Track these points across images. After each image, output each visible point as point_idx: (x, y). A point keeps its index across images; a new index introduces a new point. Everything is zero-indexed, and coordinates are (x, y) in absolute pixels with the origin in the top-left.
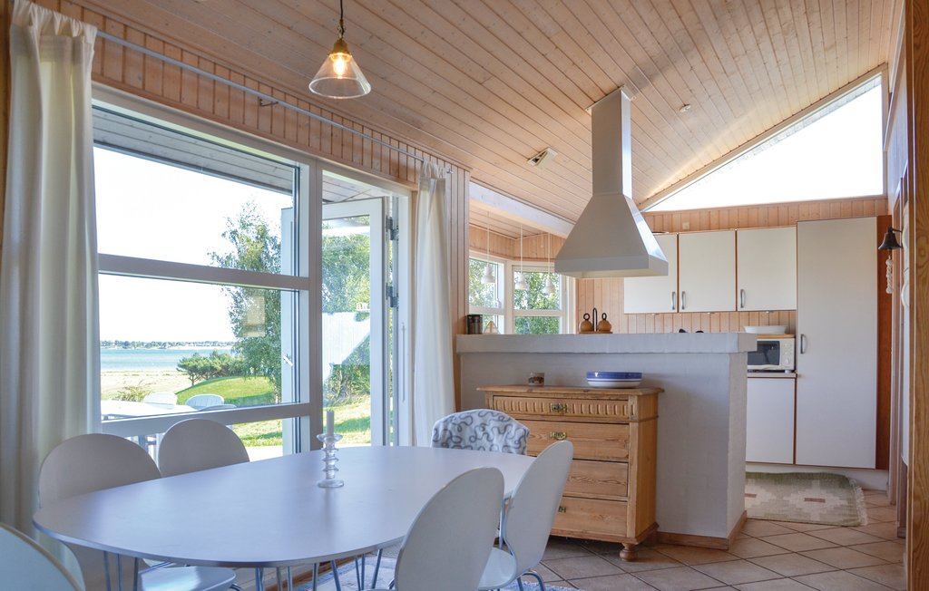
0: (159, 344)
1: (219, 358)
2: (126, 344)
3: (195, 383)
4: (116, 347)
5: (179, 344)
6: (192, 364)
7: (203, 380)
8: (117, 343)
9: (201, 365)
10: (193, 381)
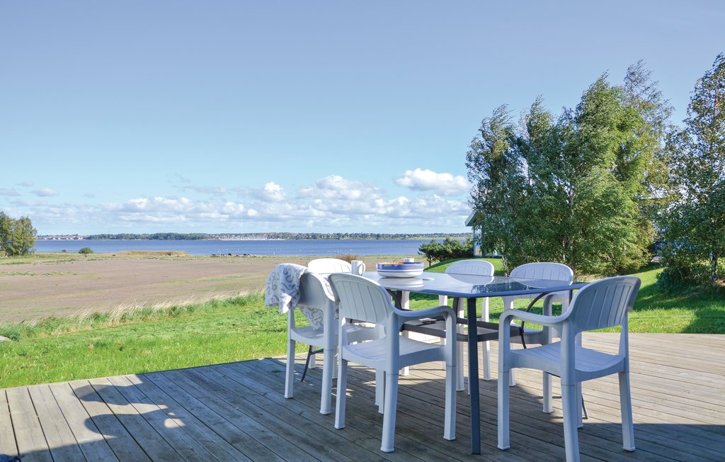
0: (401, 235)
1: (451, 244)
2: (378, 236)
3: (432, 264)
4: (371, 239)
5: (415, 235)
6: (430, 248)
7: (438, 262)
8: (372, 235)
9: (438, 248)
10: (430, 262)
